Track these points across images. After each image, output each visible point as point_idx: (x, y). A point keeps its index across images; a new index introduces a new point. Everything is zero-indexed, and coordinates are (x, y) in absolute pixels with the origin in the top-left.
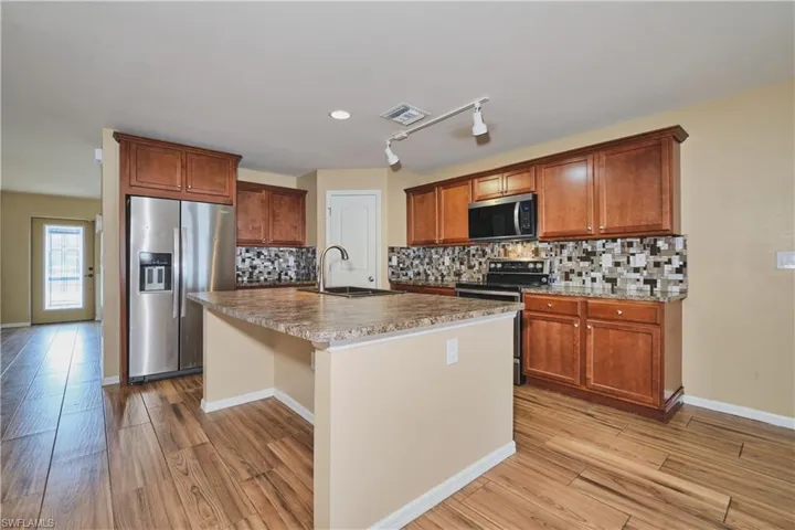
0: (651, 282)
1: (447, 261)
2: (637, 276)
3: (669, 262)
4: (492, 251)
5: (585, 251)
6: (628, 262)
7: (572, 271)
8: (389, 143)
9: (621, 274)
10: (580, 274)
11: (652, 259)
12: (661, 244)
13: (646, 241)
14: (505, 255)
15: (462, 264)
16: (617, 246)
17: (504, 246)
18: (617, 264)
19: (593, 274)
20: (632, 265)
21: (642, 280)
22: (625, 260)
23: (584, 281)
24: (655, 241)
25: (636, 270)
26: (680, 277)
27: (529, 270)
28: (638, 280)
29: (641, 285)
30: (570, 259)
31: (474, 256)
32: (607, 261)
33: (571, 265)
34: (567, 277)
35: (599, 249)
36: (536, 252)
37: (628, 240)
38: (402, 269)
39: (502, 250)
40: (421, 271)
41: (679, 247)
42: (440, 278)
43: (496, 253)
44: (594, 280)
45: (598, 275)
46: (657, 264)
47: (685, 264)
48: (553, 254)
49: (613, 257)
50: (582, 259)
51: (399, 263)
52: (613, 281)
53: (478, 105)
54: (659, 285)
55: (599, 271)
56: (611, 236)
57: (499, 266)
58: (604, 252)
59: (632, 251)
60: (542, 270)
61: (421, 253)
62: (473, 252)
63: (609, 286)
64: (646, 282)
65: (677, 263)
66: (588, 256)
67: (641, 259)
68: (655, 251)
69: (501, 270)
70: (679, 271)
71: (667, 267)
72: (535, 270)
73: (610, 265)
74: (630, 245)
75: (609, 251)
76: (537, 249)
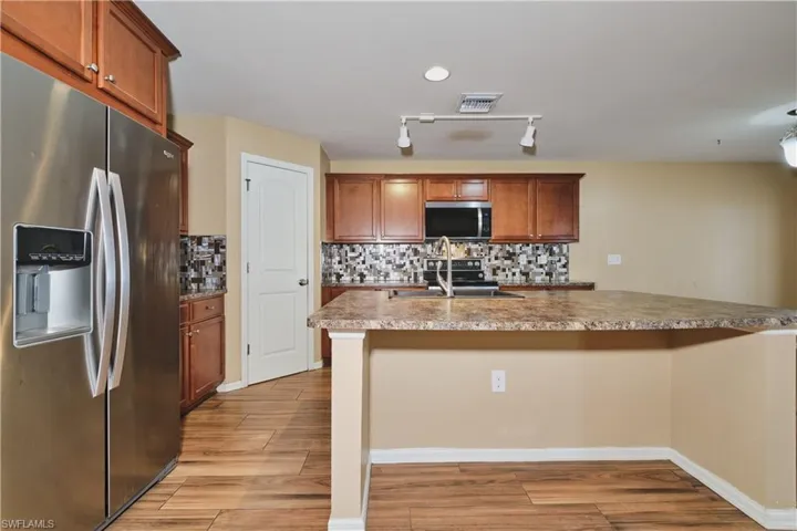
0: (549, 274)
2: (541, 270)
3: (560, 261)
5: (508, 252)
6: (536, 261)
7: (498, 268)
9: (532, 269)
10: (504, 270)
11: (550, 258)
12: (555, 248)
13: (547, 246)
16: (529, 249)
18: (530, 262)
19: (514, 270)
20: (539, 263)
21: (544, 273)
22: (534, 259)
23: (507, 275)
24: (552, 247)
25: (541, 266)
26: (564, 270)
27: (468, 268)
28: (542, 273)
29: (544, 276)
30: (496, 258)
32: (523, 260)
33: (497, 263)
34: (494, 273)
35: (518, 251)
36: (469, 252)
37: (537, 245)
41: (565, 251)
44: (514, 274)
45: (517, 271)
46: (553, 262)
47: (568, 262)
48: (483, 254)
49: (527, 256)
50: (506, 258)
52: (526, 274)
54: (554, 276)
55: (518, 267)
56: (526, 241)
58: (521, 254)
59: (539, 252)
60: (480, 267)
63: (524, 278)
64: (547, 274)
65: (564, 261)
66: (510, 256)
67: (543, 259)
68: (552, 253)
70: (564, 266)
71: (559, 264)
72: (474, 267)
73: (525, 263)
74: (537, 248)
75: (524, 252)
76: (469, 250)
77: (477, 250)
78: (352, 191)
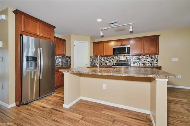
0: (151, 64)
1: (103, 60)
2: (148, 63)
3: (155, 60)
4: (116, 58)
5: (138, 58)
6: (147, 60)
8: (101, 30)
9: (145, 62)
10: (137, 62)
11: (152, 59)
12: (153, 57)
13: (151, 56)
15: (107, 61)
16: (145, 57)
17: (119, 57)
18: (145, 60)
20: (148, 61)
22: (146, 59)
23: (138, 64)
24: (152, 56)
25: (148, 62)
26: (157, 63)
29: (149, 64)
30: (134, 59)
31: (111, 59)
33: (135, 61)
34: (134, 63)
35: (141, 57)
37: (147, 56)
41: (156, 57)
42: (101, 64)
44: (140, 64)
45: (141, 63)
46: (152, 60)
47: (157, 60)
48: (131, 58)
49: (144, 59)
52: (144, 64)
53: (131, 24)
54: (153, 64)
57: (118, 61)
59: (148, 58)
60: (129, 62)
63: (143, 65)
64: (150, 64)
65: (156, 60)
67: (150, 59)
70: (156, 61)
71: (154, 61)
72: (127, 62)
73: (143, 61)
74: (147, 57)
76: (127, 57)
77: (129, 57)
78: (98, 45)
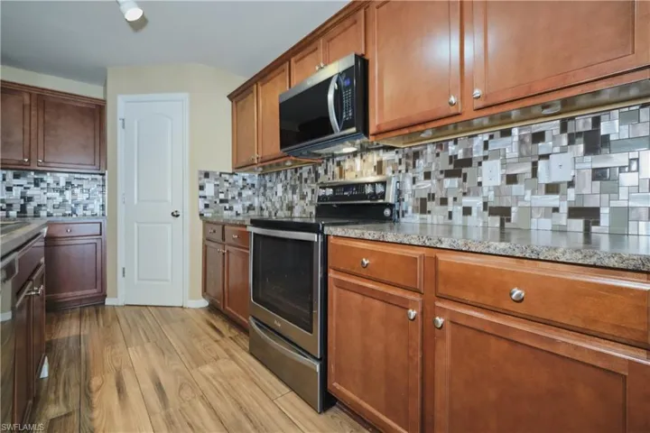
1: (280, 188)
2: (553, 200)
4: (326, 172)
5: (453, 159)
6: (534, 173)
7: (432, 197)
9: (519, 198)
10: (444, 201)
14: (341, 177)
15: (294, 193)
17: (339, 164)
18: (512, 179)
19: (467, 201)
20: (544, 178)
21: (564, 209)
22: (528, 168)
23: (450, 214)
24: (597, 122)
25: (552, 189)
27: (365, 197)
28: (556, 210)
29: (562, 218)
30: (427, 175)
31: (306, 180)
32: (491, 174)
34: (423, 209)
35: (478, 153)
36: (379, 168)
38: (222, 201)
39: (337, 170)
40: (256, 204)
43: (330, 174)
44: (467, 211)
45: (475, 203)
46: (599, 174)
48: (402, 167)
49: (504, 165)
50: (449, 174)
51: (217, 193)
52: (503, 213)
54: (605, 220)
55: (476, 194)
57: (329, 192)
58: (486, 158)
59: (542, 148)
60: (383, 195)
61: (256, 182)
62: (305, 175)
63: (495, 222)
64: (574, 212)
66: (459, 167)
68: (595, 142)
69: (332, 198)
72: (374, 196)
73: (498, 181)
74: (539, 137)
75: (498, 154)
76: (380, 163)
77: (390, 162)
